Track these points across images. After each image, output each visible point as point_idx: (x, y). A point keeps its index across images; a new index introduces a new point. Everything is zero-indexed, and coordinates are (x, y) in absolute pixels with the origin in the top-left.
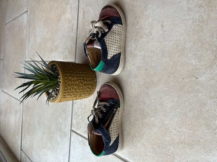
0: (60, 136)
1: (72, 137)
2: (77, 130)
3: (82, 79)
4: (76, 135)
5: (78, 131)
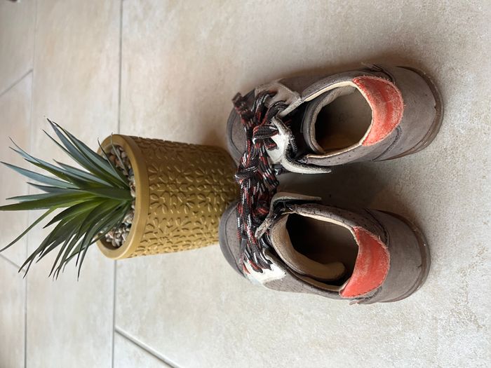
1: (116, 347)
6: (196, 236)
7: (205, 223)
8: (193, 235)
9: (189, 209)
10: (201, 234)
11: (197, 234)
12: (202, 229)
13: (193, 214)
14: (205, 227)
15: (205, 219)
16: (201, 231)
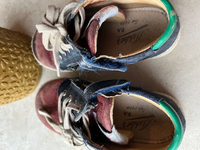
3: (14, 60)
6: (14, 88)
7: (20, 78)
8: (11, 88)
9: (5, 64)
10: (17, 87)
11: (15, 87)
12: (18, 82)
13: (9, 69)
14: (20, 81)
15: (20, 74)
16: (18, 84)
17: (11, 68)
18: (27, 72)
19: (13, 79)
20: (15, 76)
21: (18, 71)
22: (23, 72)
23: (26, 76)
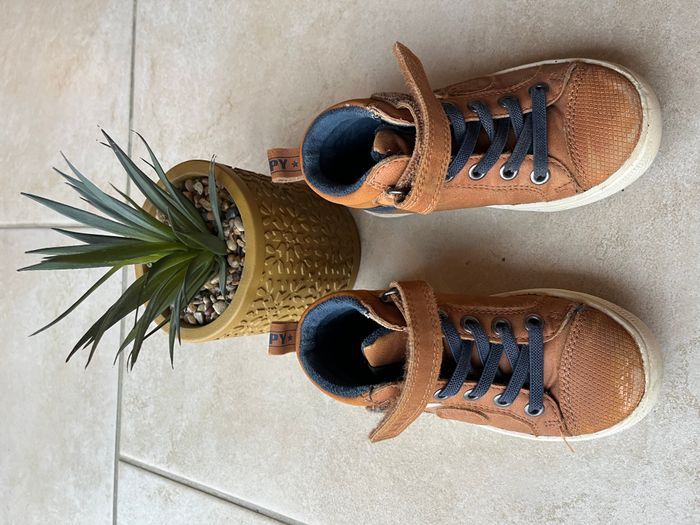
0: (77, 485)
1: (120, 483)
2: (139, 453)
4: (137, 472)
5: (142, 457)
9: (307, 268)
17: (312, 274)
18: (332, 281)
19: (309, 291)
20: (313, 287)
21: (320, 279)
22: (326, 280)
23: (328, 287)
